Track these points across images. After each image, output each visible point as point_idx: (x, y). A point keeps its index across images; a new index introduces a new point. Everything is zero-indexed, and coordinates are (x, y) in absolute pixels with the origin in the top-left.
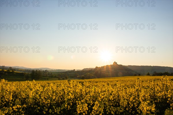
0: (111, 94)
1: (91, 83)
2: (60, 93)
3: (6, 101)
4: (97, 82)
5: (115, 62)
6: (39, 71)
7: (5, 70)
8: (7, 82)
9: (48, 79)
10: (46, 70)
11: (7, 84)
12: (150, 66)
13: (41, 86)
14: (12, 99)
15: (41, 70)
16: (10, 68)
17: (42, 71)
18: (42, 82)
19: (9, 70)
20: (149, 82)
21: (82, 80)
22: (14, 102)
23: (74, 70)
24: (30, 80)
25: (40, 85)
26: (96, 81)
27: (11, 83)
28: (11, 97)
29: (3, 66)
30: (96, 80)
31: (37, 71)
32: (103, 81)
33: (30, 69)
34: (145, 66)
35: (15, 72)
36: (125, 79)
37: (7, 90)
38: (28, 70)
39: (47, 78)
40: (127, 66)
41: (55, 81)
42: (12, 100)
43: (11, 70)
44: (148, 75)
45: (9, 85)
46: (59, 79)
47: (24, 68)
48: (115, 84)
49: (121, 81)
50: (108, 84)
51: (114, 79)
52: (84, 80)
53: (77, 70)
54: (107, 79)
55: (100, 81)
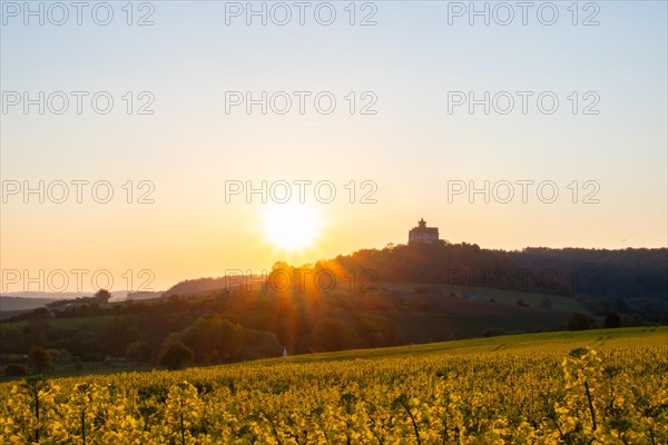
1: (233, 392)
4: (287, 388)
5: (422, 223)
21: (166, 374)
23: (104, 294)
26: (273, 378)
30: (278, 368)
32: (326, 378)
40: (514, 254)
48: (402, 401)
49: (471, 374)
50: (347, 401)
51: (415, 360)
52: (178, 373)
53: (123, 298)
54: (364, 357)
55: (310, 377)
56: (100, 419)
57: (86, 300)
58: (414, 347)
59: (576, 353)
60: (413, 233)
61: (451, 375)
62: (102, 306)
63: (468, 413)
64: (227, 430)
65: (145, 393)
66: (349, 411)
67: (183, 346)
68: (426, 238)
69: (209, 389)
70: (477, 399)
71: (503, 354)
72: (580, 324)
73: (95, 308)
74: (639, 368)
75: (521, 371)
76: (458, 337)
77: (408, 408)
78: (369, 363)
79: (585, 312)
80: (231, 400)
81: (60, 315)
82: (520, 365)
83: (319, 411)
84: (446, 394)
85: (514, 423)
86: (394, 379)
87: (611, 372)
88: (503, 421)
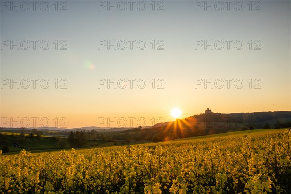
0: (201, 165)
1: (169, 147)
2: (117, 168)
3: (30, 186)
4: (180, 146)
5: (208, 109)
6: (82, 132)
7: (26, 135)
8: (30, 154)
9: (97, 146)
10: (93, 130)
11: (30, 157)
12: (270, 112)
13: (86, 157)
14: (39, 181)
15: (85, 130)
16: (34, 130)
17: (86, 132)
18: (86, 151)
19: (31, 134)
20: (267, 139)
21: (154, 143)
22: (43, 186)
23: (140, 127)
24: (67, 149)
25: (83, 156)
26: (177, 144)
27: (36, 154)
28: (38, 178)
29: (21, 128)
30: (178, 141)
31: (77, 132)
32: (189, 143)
33: (67, 130)
34: (260, 112)
35: (42, 136)
36: (228, 137)
37: (30, 168)
38: (63, 132)
39: (95, 143)
40: (229, 114)
41: (109, 148)
42: (40, 184)
43: (35, 134)
44: (267, 127)
45: (33, 159)
46: (116, 144)
47: (56, 130)
48: (207, 148)
49: (220, 141)
50: (195, 149)
51: (208, 139)
52: (157, 143)
53: (144, 127)
54: (196, 138)
55: (185, 143)
56: (142, 154)
57: (136, 128)
58: (207, 136)
59: (245, 136)
60: (206, 111)
61: (216, 142)
62: (140, 129)
63: (220, 150)
64: (168, 156)
65: (150, 148)
66: (195, 151)
67: (158, 138)
68: (209, 112)
69: (163, 147)
70: (222, 147)
71: (227, 137)
72: (244, 129)
73: (139, 129)
74: (259, 139)
75: (232, 140)
76: (217, 133)
77: (208, 150)
78: (198, 140)
79: (245, 127)
80: (168, 149)
81: (131, 131)
82: (231, 139)
83: (188, 151)
84: (216, 147)
85: (231, 152)
86: (203, 143)
87: (253, 140)
88: (229, 152)
